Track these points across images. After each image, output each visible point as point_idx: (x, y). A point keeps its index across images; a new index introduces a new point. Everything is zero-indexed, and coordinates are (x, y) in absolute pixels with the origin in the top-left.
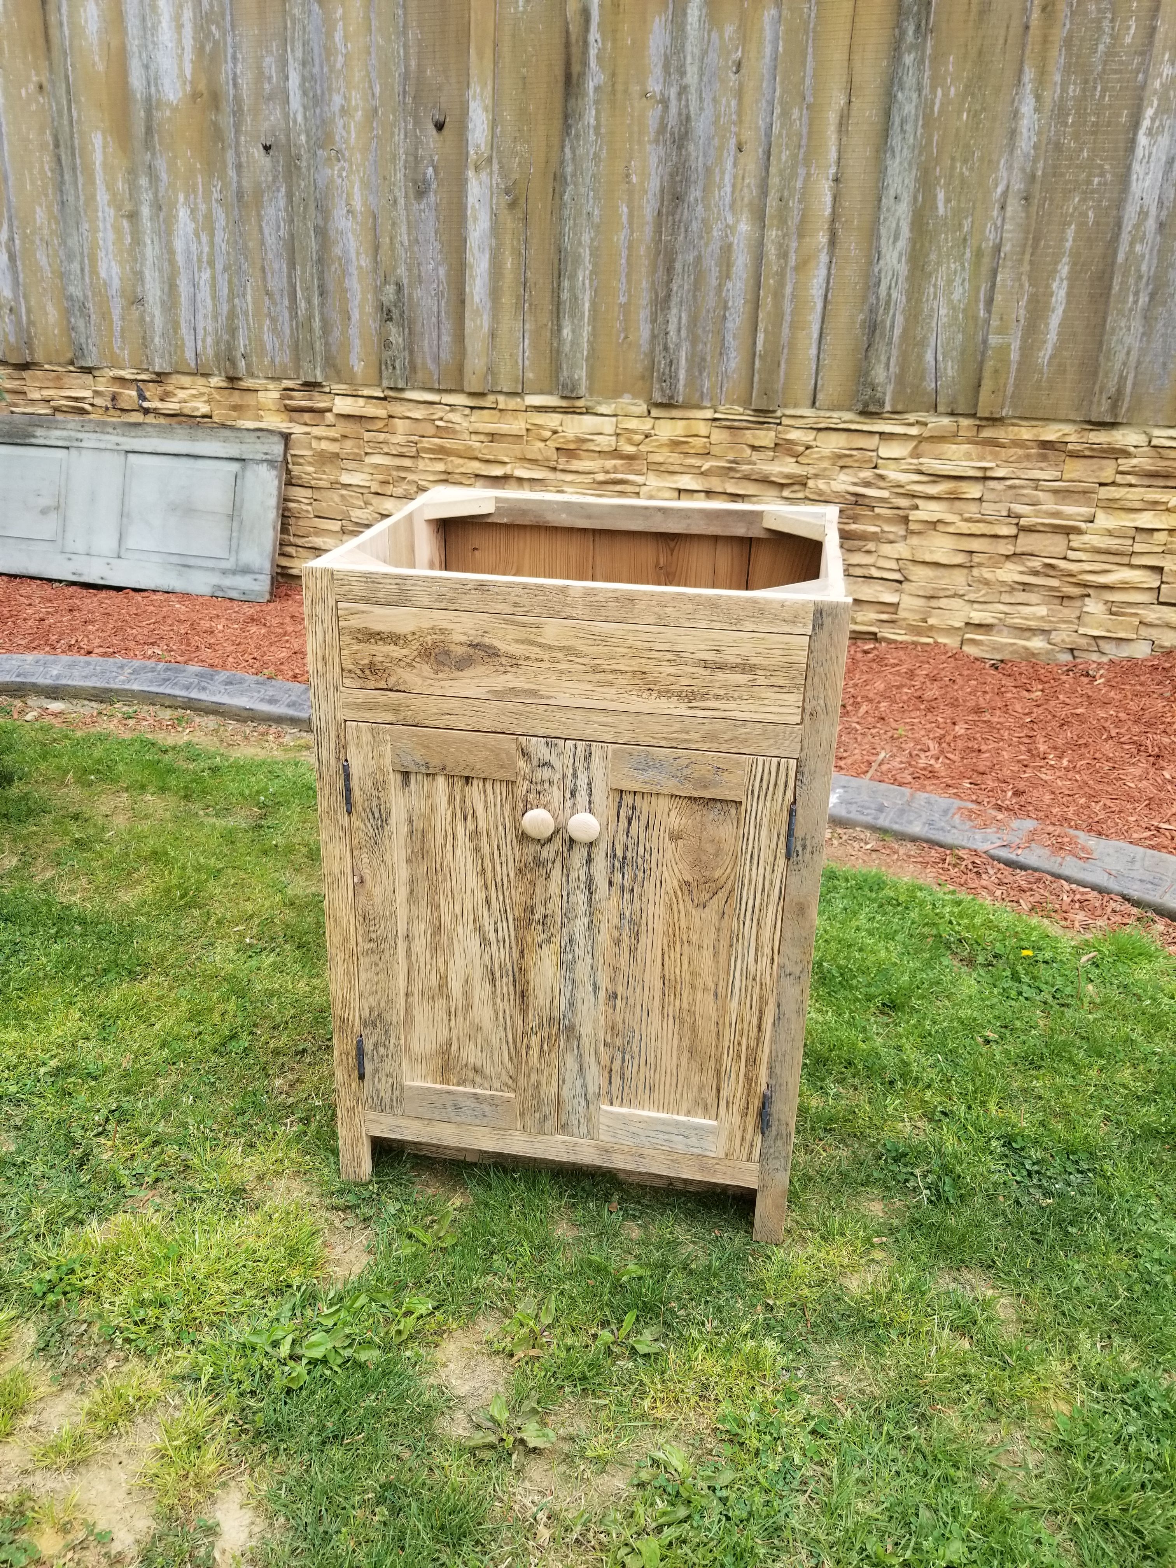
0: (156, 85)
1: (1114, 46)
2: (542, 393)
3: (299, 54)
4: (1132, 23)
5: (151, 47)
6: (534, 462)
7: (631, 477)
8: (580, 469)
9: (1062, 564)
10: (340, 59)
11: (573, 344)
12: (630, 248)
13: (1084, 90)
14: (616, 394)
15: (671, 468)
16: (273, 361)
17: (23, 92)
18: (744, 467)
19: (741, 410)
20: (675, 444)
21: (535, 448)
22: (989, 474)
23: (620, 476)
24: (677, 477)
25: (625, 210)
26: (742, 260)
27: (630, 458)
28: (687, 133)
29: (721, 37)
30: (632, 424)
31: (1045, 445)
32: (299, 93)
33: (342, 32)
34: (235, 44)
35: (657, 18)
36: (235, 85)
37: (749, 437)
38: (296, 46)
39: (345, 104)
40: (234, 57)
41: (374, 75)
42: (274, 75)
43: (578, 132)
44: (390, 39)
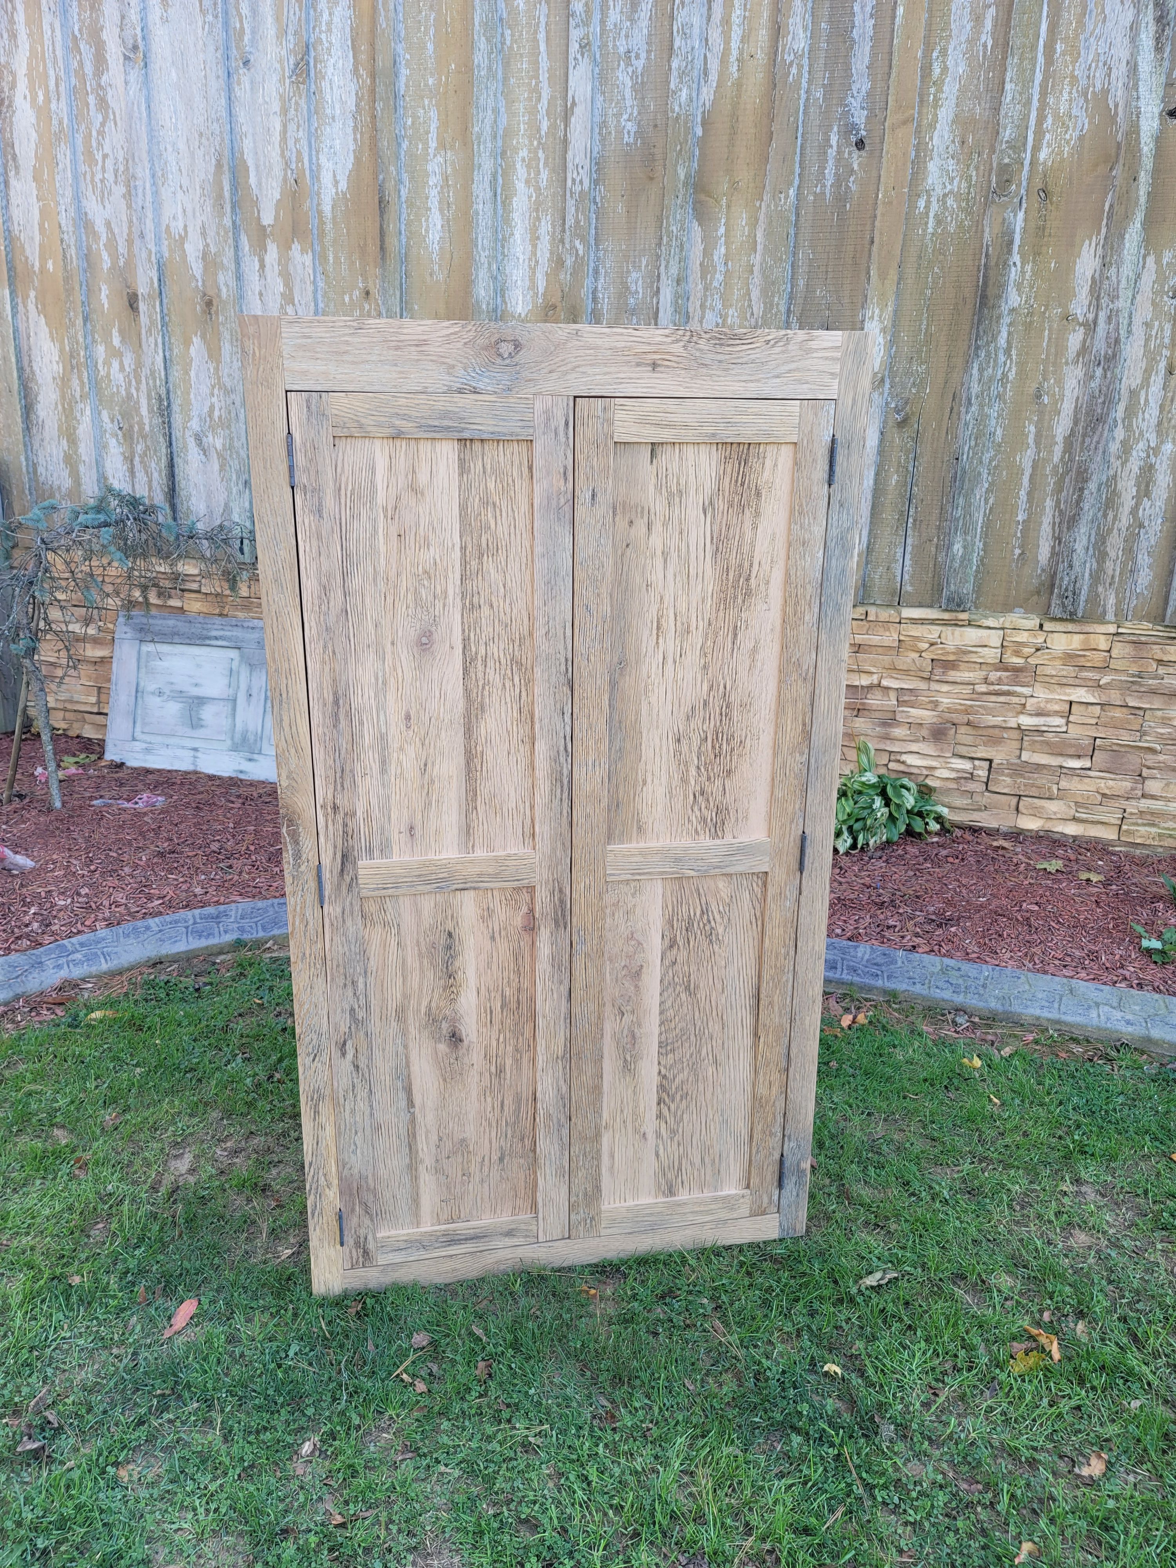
0: (503, 296)
2: (921, 606)
3: (674, 270)
5: (500, 258)
6: (906, 672)
7: (1018, 689)
8: (958, 680)
10: (719, 277)
11: (963, 558)
12: (1034, 467)
14: (1007, 608)
15: (1064, 681)
17: (347, 299)
18: (1151, 682)
19: (1151, 625)
20: (1069, 657)
21: (909, 660)
23: (1005, 688)
24: (1068, 690)
25: (1032, 429)
26: (1164, 481)
27: (1017, 670)
28: (1114, 355)
29: (1158, 262)
30: (1023, 637)
32: (670, 310)
33: (723, 250)
34: (598, 259)
35: (1087, 242)
36: (595, 299)
37: (1157, 651)
38: (671, 263)
39: (720, 321)
40: (596, 272)
41: (755, 294)
42: (641, 291)
43: (988, 355)
44: (781, 259)
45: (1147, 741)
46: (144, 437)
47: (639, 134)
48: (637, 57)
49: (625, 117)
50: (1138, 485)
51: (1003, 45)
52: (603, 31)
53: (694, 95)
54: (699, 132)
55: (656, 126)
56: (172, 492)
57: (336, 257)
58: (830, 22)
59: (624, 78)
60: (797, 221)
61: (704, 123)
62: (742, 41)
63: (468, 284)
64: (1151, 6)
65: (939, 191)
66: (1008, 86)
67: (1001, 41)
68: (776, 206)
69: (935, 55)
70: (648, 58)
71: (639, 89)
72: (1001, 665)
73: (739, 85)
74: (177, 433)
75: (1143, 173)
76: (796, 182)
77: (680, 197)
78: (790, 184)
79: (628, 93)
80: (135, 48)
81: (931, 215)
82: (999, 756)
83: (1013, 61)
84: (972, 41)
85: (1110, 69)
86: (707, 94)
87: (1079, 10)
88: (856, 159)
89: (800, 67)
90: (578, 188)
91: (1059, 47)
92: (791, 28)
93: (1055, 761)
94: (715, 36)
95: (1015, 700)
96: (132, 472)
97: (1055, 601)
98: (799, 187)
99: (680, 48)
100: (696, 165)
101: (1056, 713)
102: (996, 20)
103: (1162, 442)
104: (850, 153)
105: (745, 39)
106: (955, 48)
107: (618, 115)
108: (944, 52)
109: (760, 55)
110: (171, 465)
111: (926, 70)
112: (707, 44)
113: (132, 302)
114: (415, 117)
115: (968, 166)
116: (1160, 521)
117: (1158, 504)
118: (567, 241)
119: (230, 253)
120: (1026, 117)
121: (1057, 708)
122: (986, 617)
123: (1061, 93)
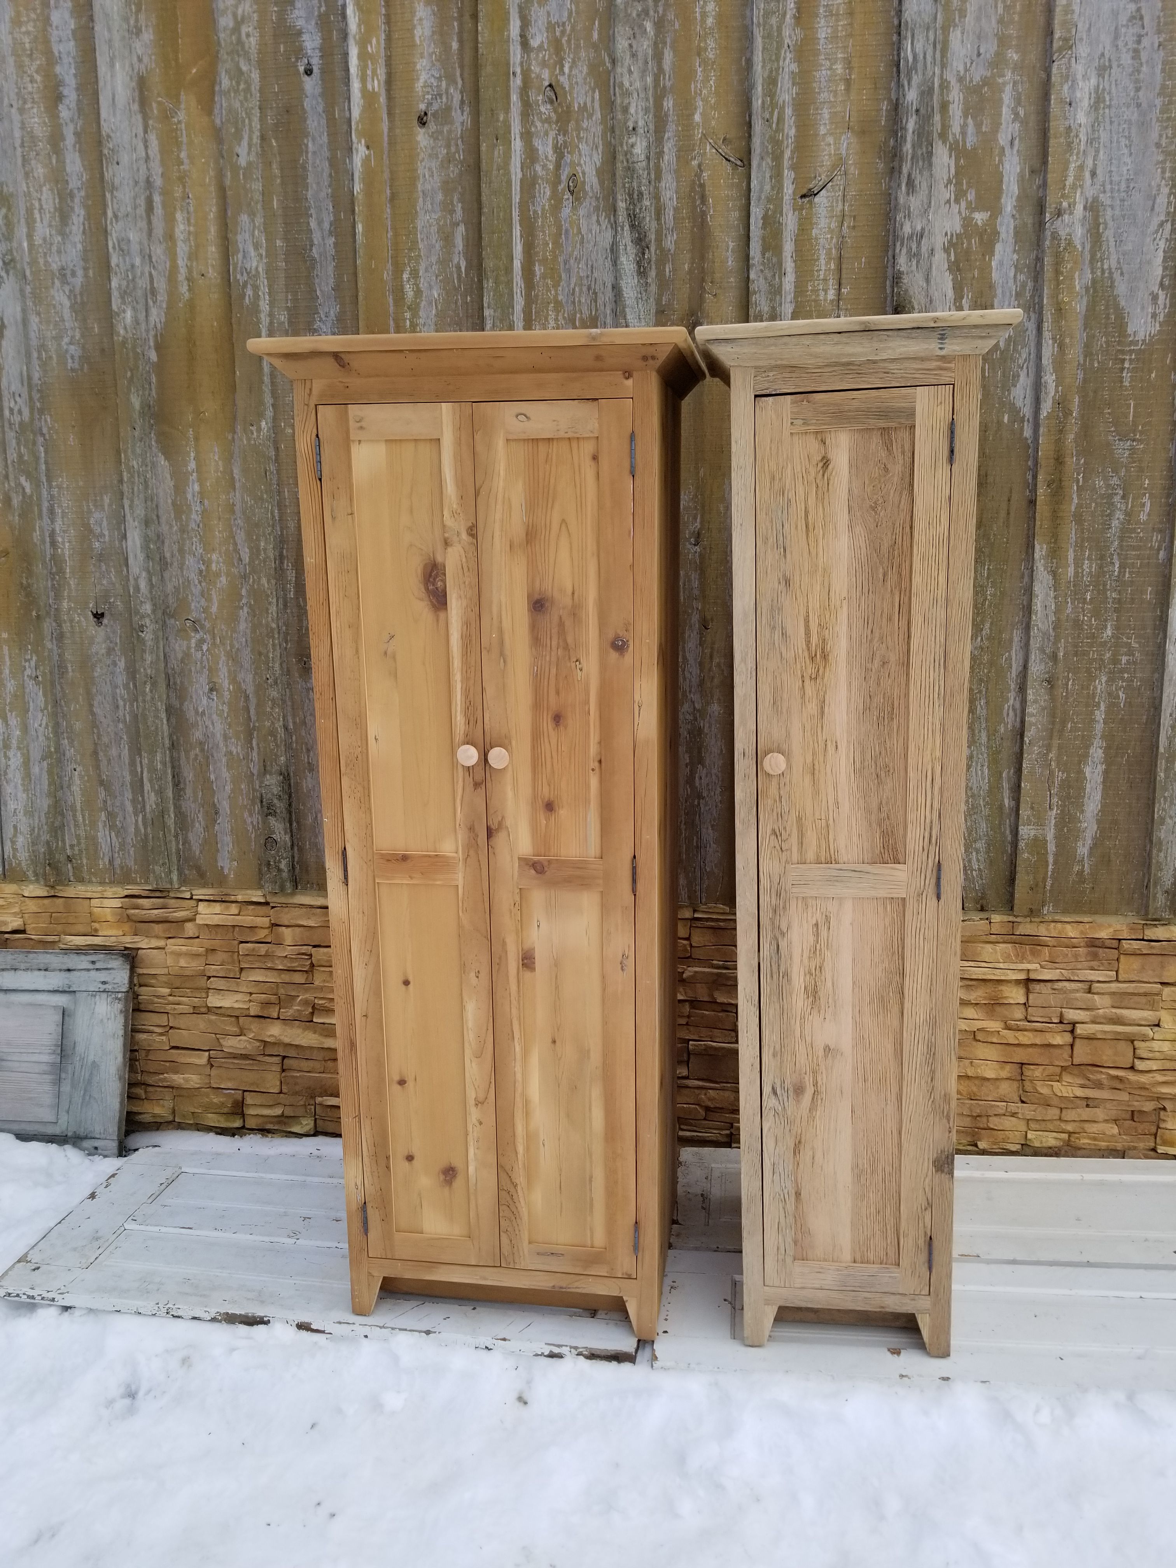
1: (1129, 522)
3: (140, 511)
4: (1146, 499)
9: (1131, 1076)
10: (196, 517)
13: (1101, 567)
16: (111, 862)
22: (1033, 976)
26: (715, 746)
31: (1094, 944)
32: (141, 557)
33: (197, 487)
34: (52, 497)
36: (53, 543)
38: (136, 502)
39: (203, 568)
40: (51, 511)
41: (241, 536)
42: (106, 533)
44: (261, 499)
47: (85, 358)
48: (74, 274)
49: (66, 340)
50: (691, 750)
51: (477, 267)
52: (31, 246)
53: (142, 316)
54: (153, 356)
55: (102, 350)
58: (286, 239)
59: (60, 297)
60: (277, 455)
61: (158, 348)
62: (189, 259)
64: (627, 228)
66: (487, 312)
67: (474, 262)
68: (249, 439)
69: (405, 276)
70: (86, 276)
71: (79, 309)
73: (191, 305)
76: (269, 413)
77: (138, 429)
78: (261, 415)
79: (67, 313)
83: (489, 284)
84: (444, 262)
85: (595, 293)
86: (157, 316)
87: (554, 230)
89: (256, 288)
90: (17, 419)
91: (538, 269)
92: (241, 246)
94: (158, 251)
98: (275, 419)
99: (118, 266)
100: (154, 393)
102: (466, 239)
103: (708, 703)
105: (193, 256)
106: (426, 270)
107: (58, 338)
108: (415, 274)
109: (211, 274)
111: (398, 293)
112: (151, 261)
116: (719, 790)
117: (714, 771)
118: (11, 477)
123: (546, 319)
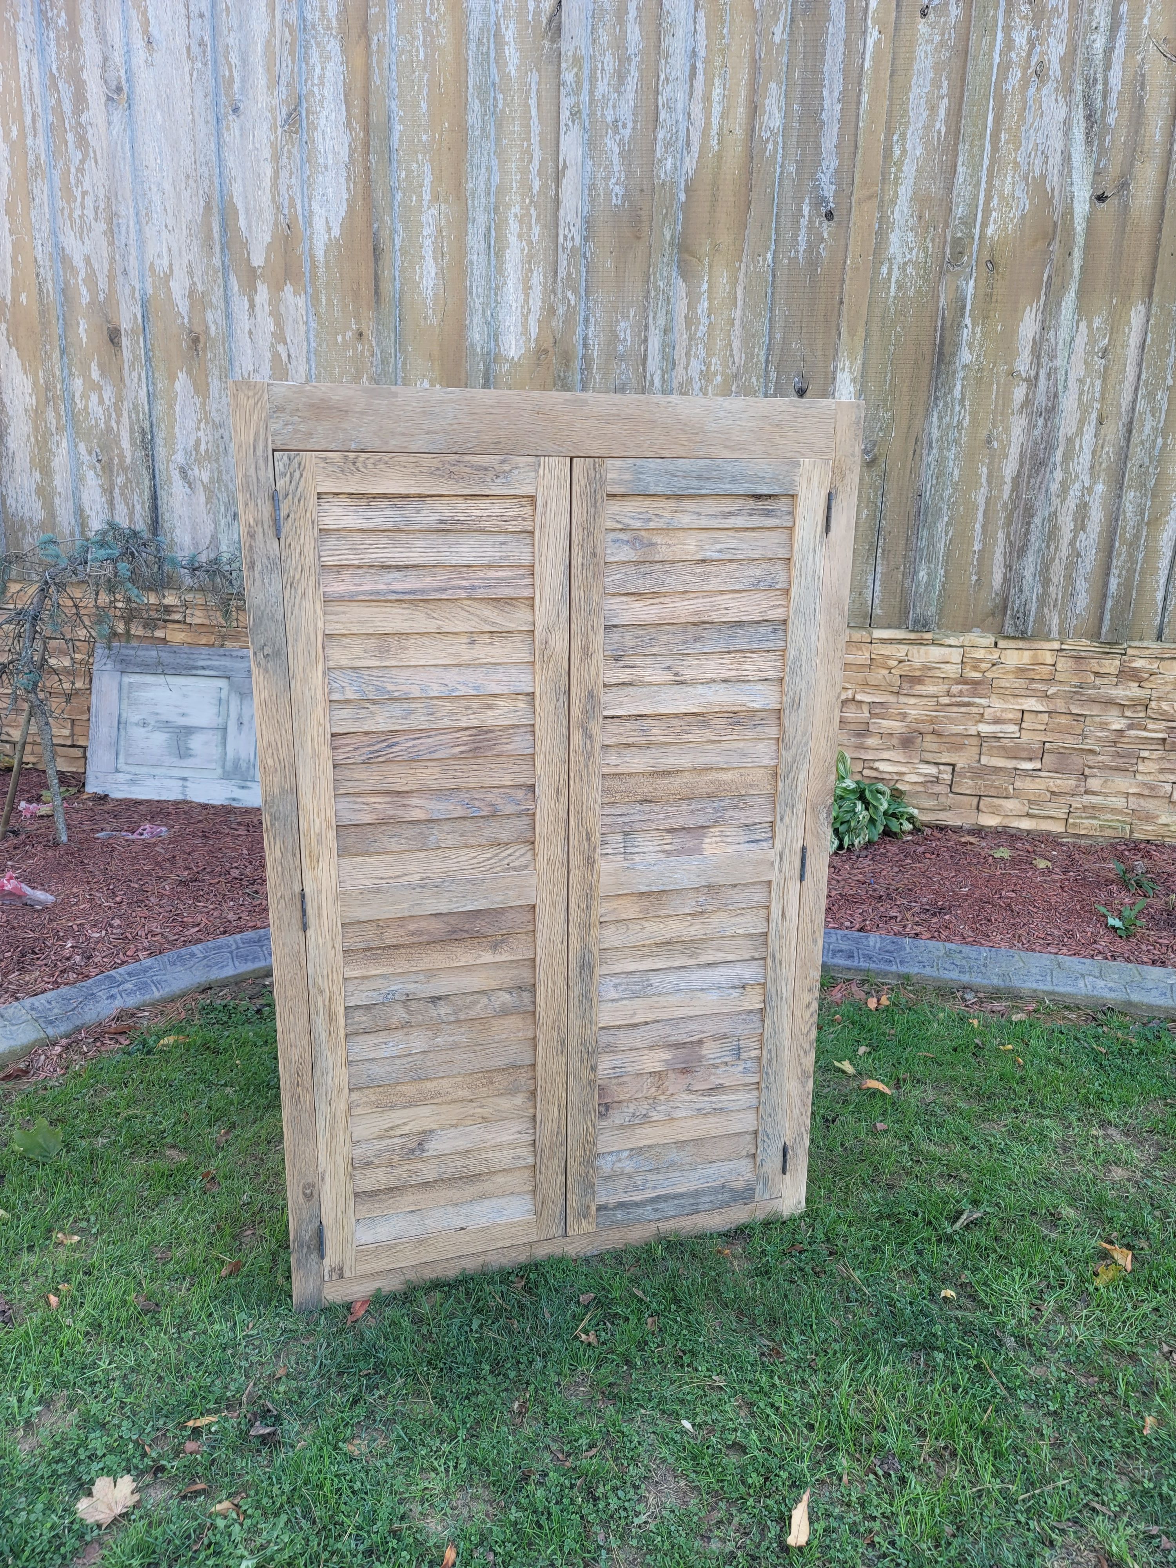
0: (496, 340)
2: (889, 627)
3: (661, 321)
5: (493, 305)
6: (877, 687)
7: (977, 700)
8: (924, 693)
10: (703, 328)
11: (928, 584)
12: (987, 504)
14: (966, 628)
15: (1017, 692)
17: (340, 339)
18: (1090, 691)
19: (1089, 642)
20: (1020, 671)
21: (880, 676)
23: (966, 699)
24: (1021, 700)
25: (985, 470)
26: (1096, 517)
27: (975, 683)
28: (1054, 408)
29: (1090, 326)
30: (980, 654)
32: (658, 357)
33: (706, 305)
34: (589, 308)
35: (1029, 308)
36: (585, 346)
37: (1094, 665)
38: (659, 314)
39: (704, 368)
40: (587, 320)
41: (736, 345)
42: (629, 339)
43: (946, 404)
44: (760, 314)
45: (1088, 744)
46: (125, 470)
47: (627, 196)
48: (624, 126)
49: (613, 181)
50: (1075, 520)
51: (955, 132)
52: (592, 100)
53: (678, 164)
54: (683, 197)
55: (642, 190)
56: (155, 523)
57: (329, 300)
58: (802, 104)
59: (611, 144)
60: (773, 281)
61: (687, 191)
62: (722, 118)
63: (462, 329)
64: (1081, 106)
65: (900, 260)
66: (960, 169)
67: (953, 128)
68: (755, 267)
69: (895, 138)
70: (634, 128)
71: (626, 156)
72: (962, 680)
73: (719, 156)
74: (160, 466)
75: (1076, 249)
76: (773, 247)
77: (667, 256)
78: (767, 248)
79: (616, 159)
80: (119, 89)
81: (893, 280)
82: (962, 760)
83: (964, 148)
84: (928, 128)
85: (1047, 157)
86: (690, 164)
87: (1020, 105)
88: (826, 229)
89: (776, 143)
90: (569, 244)
91: (1003, 136)
92: (767, 108)
93: (1010, 764)
94: (697, 111)
95: (974, 710)
96: (111, 504)
97: (1008, 621)
98: (775, 251)
99: (665, 120)
100: (680, 227)
101: (1011, 721)
102: (948, 109)
103: (1095, 483)
104: (820, 223)
105: (724, 115)
106: (913, 133)
107: (607, 179)
108: (903, 136)
109: (738, 131)
110: (154, 498)
111: (888, 151)
112: (689, 118)
113: (114, 336)
114: (409, 171)
115: (925, 238)
116: (1094, 551)
117: (1092, 536)
118: (559, 291)
119: (219, 292)
120: (976, 197)
121: (1011, 716)
122: (948, 637)
123: (1005, 176)
